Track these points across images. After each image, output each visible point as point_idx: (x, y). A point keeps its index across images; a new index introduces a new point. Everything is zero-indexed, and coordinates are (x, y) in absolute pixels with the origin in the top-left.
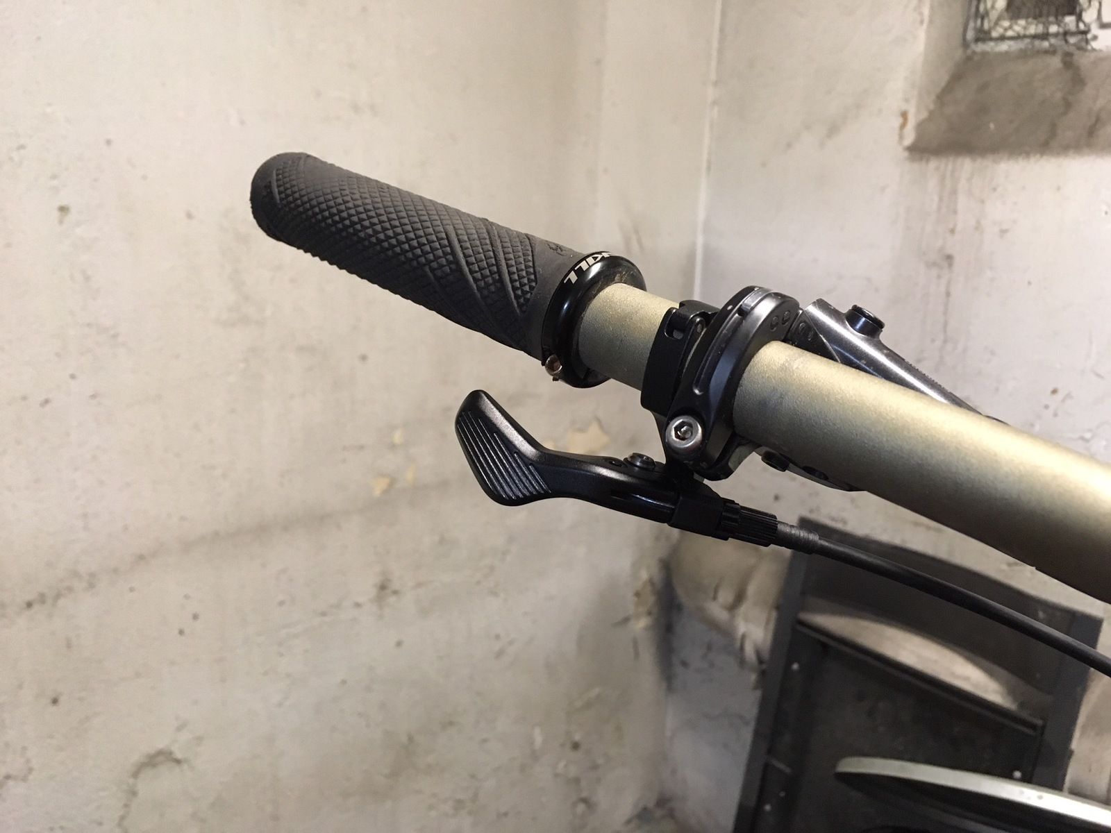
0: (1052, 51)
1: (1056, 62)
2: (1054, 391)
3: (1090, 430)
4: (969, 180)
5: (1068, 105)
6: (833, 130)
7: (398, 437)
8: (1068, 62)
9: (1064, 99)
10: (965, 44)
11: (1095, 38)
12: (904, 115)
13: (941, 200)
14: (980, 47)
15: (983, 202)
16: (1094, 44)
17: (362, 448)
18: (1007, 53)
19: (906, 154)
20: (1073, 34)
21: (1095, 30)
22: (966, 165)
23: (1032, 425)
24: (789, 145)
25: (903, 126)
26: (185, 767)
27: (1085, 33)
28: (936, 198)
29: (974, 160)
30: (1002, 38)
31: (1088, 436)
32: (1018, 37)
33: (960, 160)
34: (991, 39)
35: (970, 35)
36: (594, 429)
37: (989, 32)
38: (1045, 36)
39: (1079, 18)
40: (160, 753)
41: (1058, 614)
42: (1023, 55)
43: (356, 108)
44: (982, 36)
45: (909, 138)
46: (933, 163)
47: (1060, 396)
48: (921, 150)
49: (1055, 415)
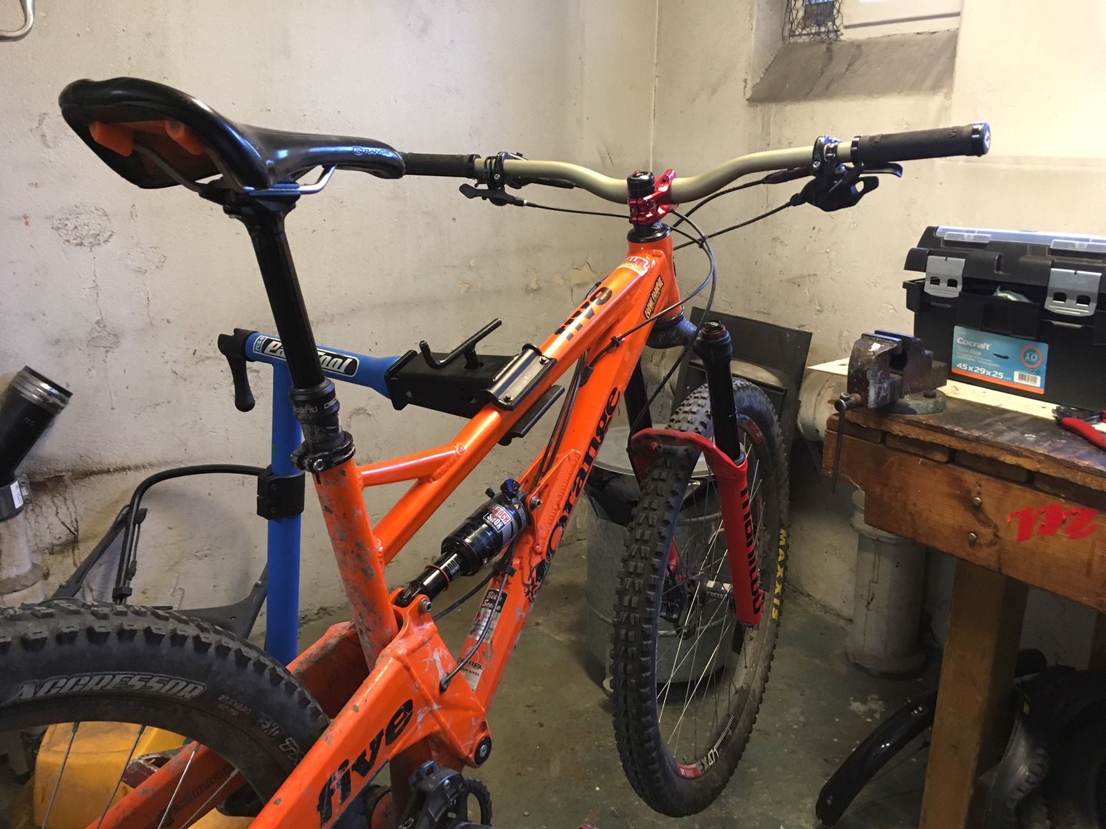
0: (822, 42)
1: (824, 47)
2: (814, 228)
3: (829, 247)
4: (775, 116)
5: (823, 72)
6: (714, 91)
7: (472, 263)
8: (829, 50)
9: (822, 69)
10: (783, 38)
11: (842, 34)
12: (745, 81)
13: (763, 126)
14: (792, 40)
15: (781, 127)
16: (842, 38)
17: (454, 267)
18: (804, 43)
19: (747, 102)
20: (832, 32)
21: (842, 30)
22: (774, 107)
23: (805, 248)
24: (694, 100)
25: (745, 87)
26: (372, 418)
27: (836, 31)
28: (761, 127)
29: (777, 105)
30: (800, 35)
31: (828, 250)
32: (808, 34)
33: (770, 105)
34: (795, 36)
35: (786, 33)
36: (586, 269)
37: (794, 32)
38: (819, 34)
39: (834, 24)
40: (361, 409)
41: (794, 333)
42: (810, 44)
43: (449, 91)
44: (792, 33)
45: (748, 95)
46: (760, 107)
47: (816, 230)
48: (754, 101)
49: (815, 241)
